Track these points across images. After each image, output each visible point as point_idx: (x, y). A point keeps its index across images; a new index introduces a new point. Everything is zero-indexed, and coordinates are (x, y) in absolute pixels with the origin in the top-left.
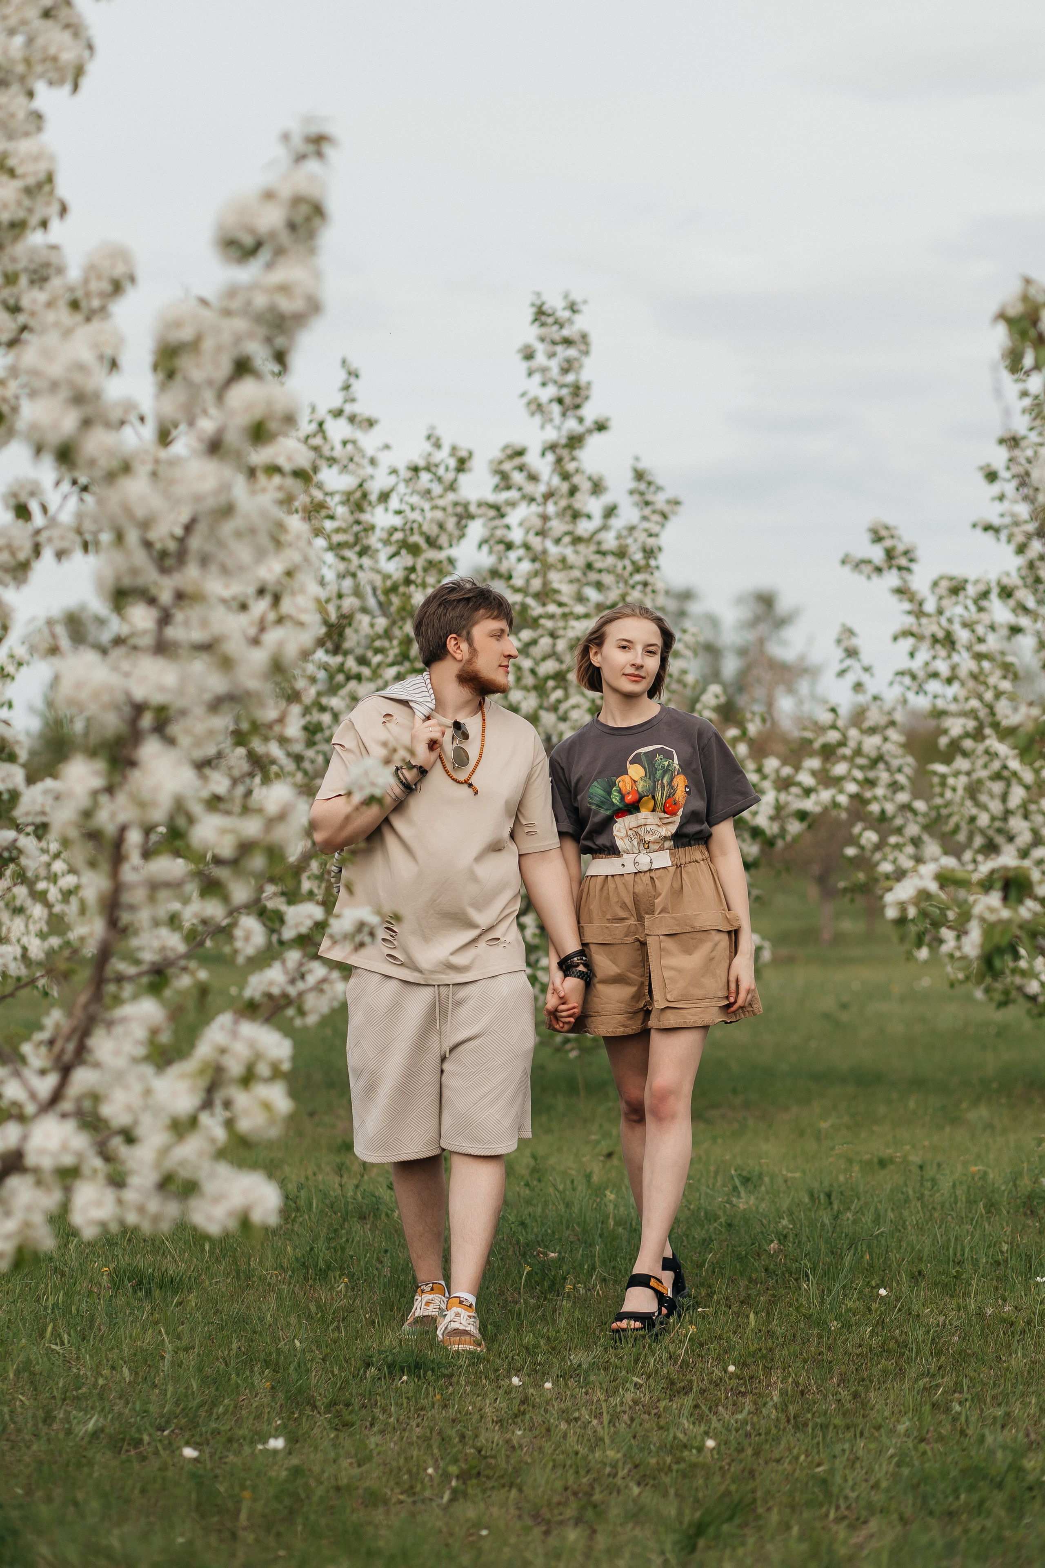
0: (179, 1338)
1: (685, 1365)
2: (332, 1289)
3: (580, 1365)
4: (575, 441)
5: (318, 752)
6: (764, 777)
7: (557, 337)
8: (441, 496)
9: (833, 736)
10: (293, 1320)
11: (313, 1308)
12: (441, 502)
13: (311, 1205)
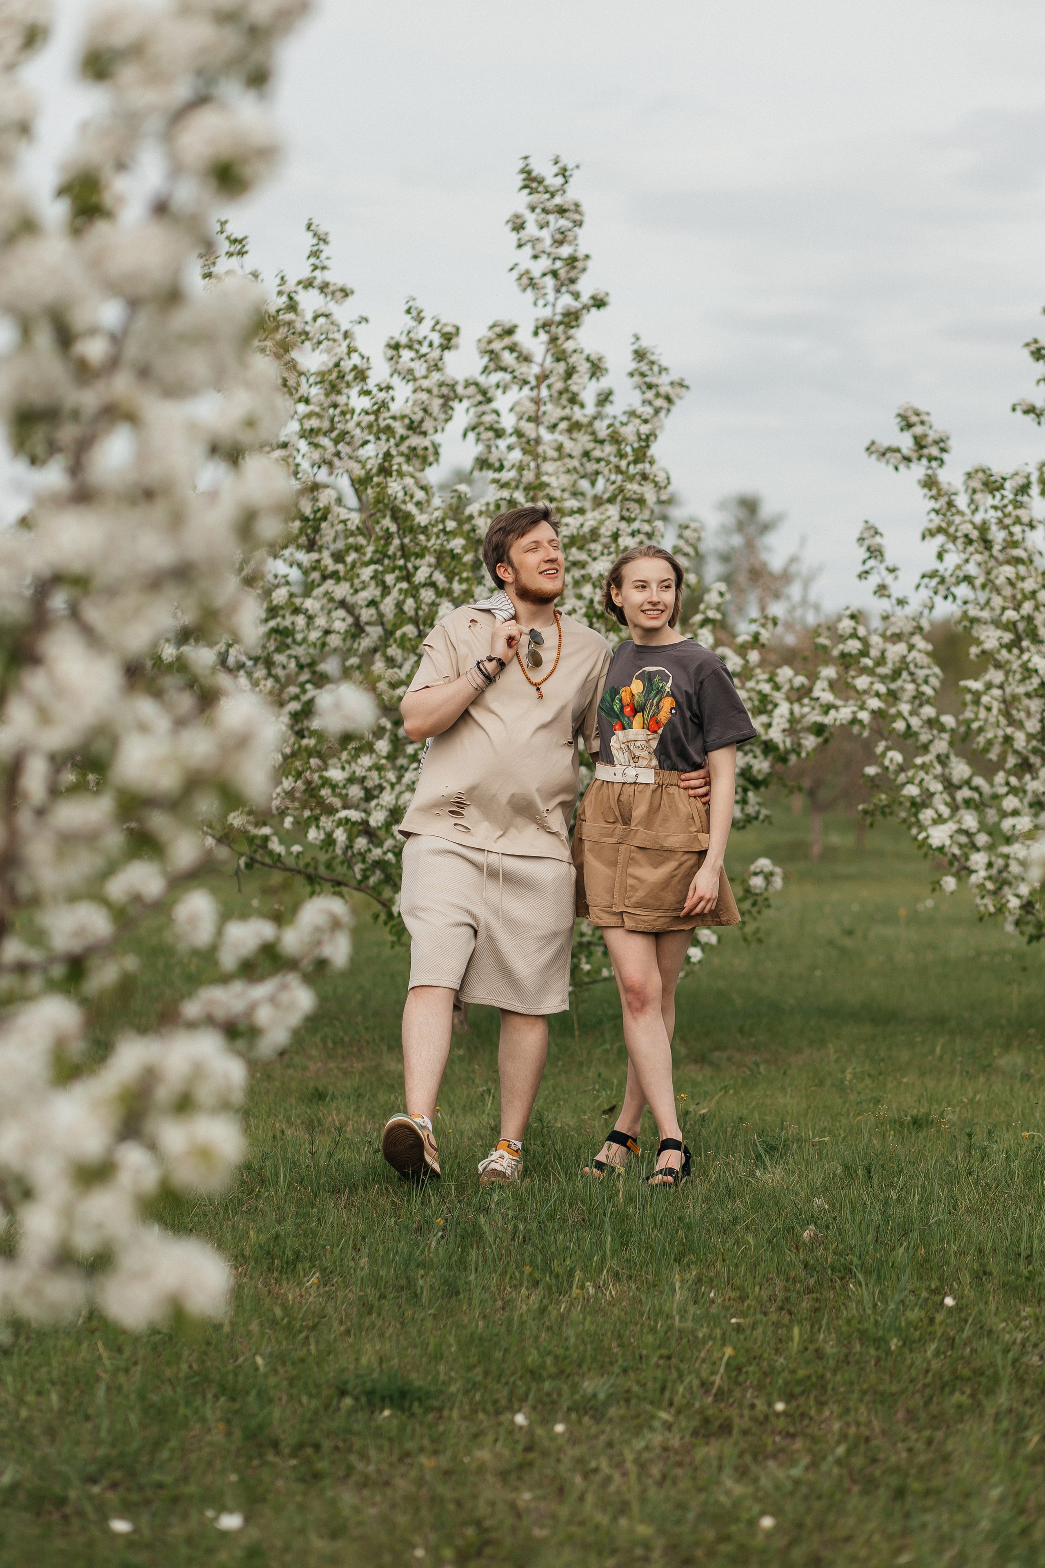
0: (120, 1350)
1: (720, 1396)
2: (300, 1284)
3: (595, 1396)
4: (571, 319)
5: (290, 657)
6: (777, 687)
7: (550, 205)
8: (425, 377)
9: (853, 646)
10: (254, 1326)
11: (278, 1312)
12: (425, 384)
13: (277, 1175)
